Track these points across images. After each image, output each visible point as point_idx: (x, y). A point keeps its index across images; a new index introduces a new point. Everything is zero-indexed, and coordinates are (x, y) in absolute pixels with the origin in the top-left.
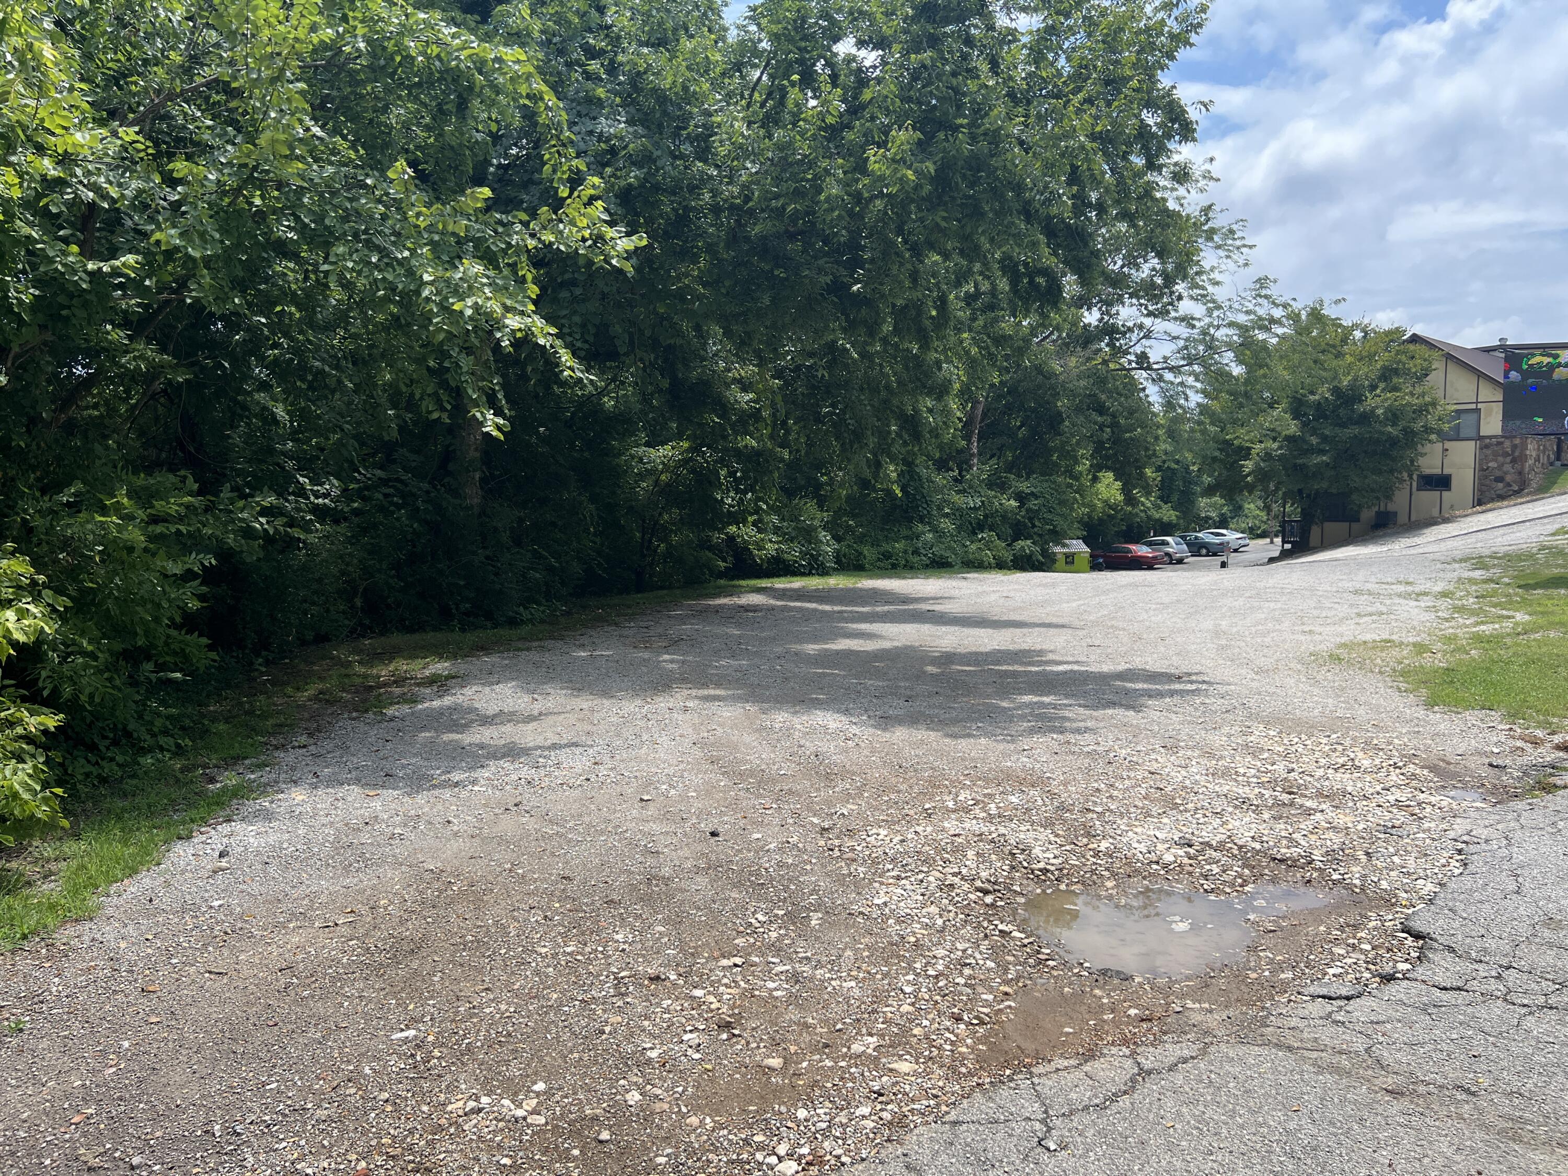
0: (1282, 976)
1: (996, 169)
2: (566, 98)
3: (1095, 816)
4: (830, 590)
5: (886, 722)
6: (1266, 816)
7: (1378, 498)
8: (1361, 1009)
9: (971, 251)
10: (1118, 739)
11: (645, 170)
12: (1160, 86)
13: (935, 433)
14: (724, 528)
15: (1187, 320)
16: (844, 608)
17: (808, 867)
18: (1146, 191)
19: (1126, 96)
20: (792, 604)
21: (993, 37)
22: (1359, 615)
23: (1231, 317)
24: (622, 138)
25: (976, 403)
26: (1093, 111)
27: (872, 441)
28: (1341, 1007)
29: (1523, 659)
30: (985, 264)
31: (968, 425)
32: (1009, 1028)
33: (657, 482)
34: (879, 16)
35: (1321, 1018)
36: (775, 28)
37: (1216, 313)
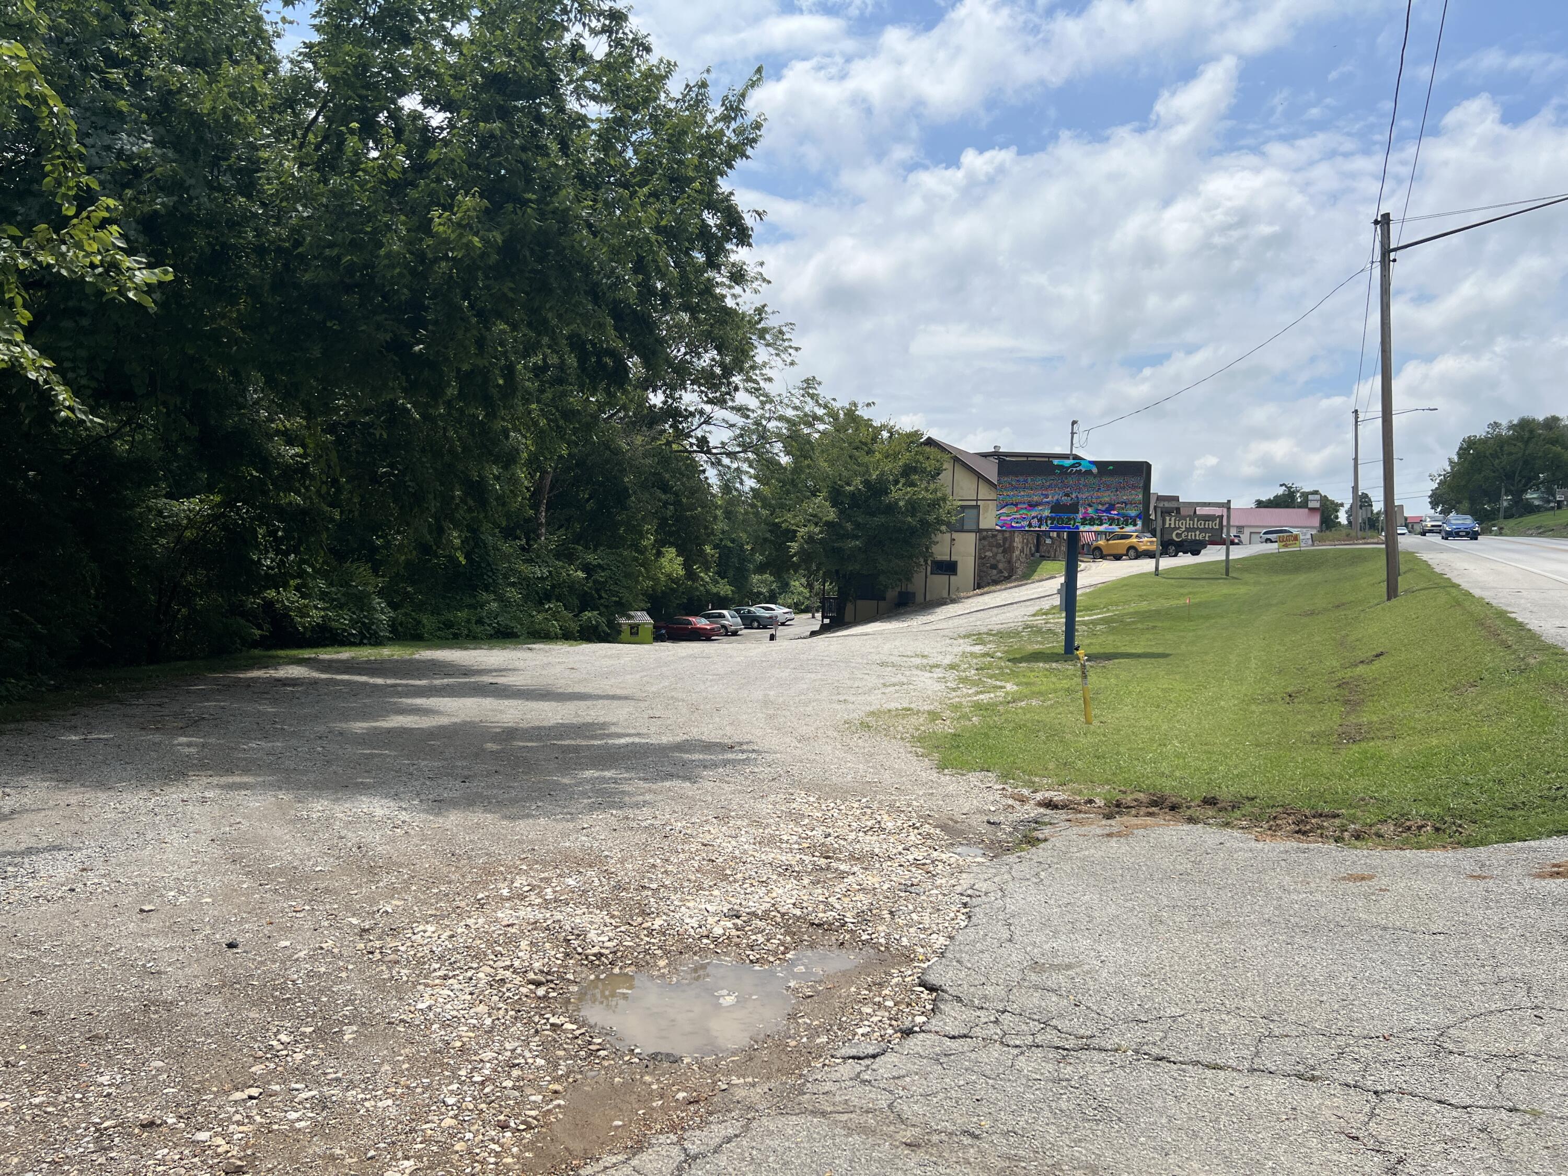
0: (818, 1041)
1: (564, 248)
2: (78, 105)
3: (650, 893)
4: (383, 662)
5: (439, 805)
6: (806, 881)
7: (900, 580)
8: (885, 1067)
9: (540, 325)
10: (674, 812)
11: (175, 198)
12: (720, 191)
13: (501, 500)
14: (260, 592)
15: (742, 410)
16: (398, 681)
17: (344, 975)
18: (707, 288)
19: (689, 196)
20: (339, 677)
21: (563, 119)
22: (884, 685)
23: (781, 411)
24: (147, 159)
25: (544, 472)
26: (657, 206)
27: (434, 505)
28: (868, 1066)
29: (1012, 725)
30: (553, 339)
31: (536, 495)
32: (557, 1128)
33: (179, 540)
34: (446, 78)
35: (851, 1079)
36: (333, 70)
37: (768, 406)
